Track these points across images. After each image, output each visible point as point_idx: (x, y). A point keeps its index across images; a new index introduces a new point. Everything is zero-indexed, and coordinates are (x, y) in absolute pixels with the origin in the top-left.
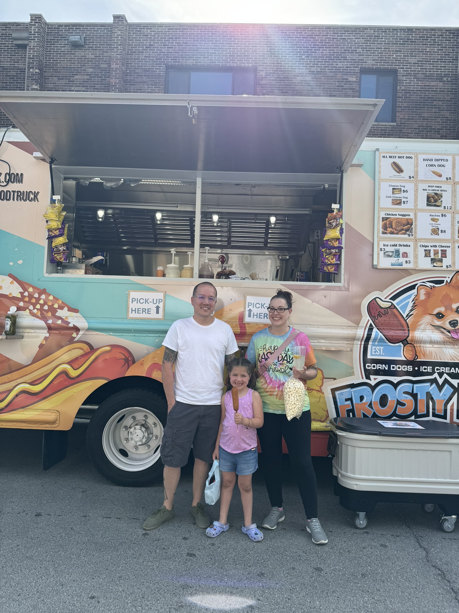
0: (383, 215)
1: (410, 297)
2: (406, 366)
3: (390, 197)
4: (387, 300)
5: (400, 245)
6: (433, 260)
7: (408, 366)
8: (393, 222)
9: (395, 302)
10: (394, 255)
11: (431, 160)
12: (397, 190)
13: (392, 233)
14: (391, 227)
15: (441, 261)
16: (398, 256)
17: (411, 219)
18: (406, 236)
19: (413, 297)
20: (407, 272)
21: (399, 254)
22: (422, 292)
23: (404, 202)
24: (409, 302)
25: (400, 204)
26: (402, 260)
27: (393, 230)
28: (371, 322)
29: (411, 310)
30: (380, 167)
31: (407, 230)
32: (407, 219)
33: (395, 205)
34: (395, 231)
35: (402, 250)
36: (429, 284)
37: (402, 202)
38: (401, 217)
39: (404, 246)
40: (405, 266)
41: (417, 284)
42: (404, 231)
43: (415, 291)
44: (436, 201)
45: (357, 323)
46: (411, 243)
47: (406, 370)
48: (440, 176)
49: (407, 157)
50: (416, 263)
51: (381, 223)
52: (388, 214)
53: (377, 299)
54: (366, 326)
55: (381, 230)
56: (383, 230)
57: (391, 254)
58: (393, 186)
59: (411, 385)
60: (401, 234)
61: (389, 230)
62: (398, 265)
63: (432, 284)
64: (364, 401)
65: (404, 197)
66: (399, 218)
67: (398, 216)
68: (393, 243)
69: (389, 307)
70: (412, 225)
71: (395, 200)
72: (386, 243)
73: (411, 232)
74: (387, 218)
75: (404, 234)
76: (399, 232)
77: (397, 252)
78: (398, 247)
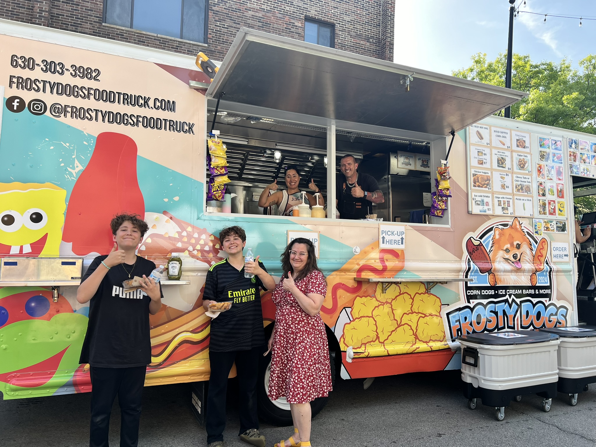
0: (473, 172)
1: (490, 236)
2: (490, 291)
3: (477, 158)
4: (478, 239)
5: (484, 196)
6: (503, 209)
7: (492, 291)
8: (479, 178)
9: (482, 241)
10: (481, 204)
11: (499, 132)
12: (480, 153)
13: (479, 186)
14: (478, 182)
15: (507, 209)
16: (483, 205)
17: (489, 176)
18: (487, 189)
19: (492, 237)
20: (487, 217)
21: (484, 204)
22: (497, 233)
23: (485, 162)
24: (489, 241)
25: (482, 164)
26: (486, 208)
27: (480, 184)
28: (469, 256)
29: (492, 247)
30: (469, 133)
31: (487, 185)
32: (487, 176)
33: (480, 164)
34: (481, 185)
35: (486, 200)
36: (500, 227)
37: (484, 163)
38: (483, 174)
39: (487, 197)
40: (488, 213)
41: (494, 227)
42: (486, 185)
43: (492, 232)
44: (502, 164)
45: (460, 257)
46: (490, 195)
47: (490, 294)
48: (504, 145)
49: (485, 128)
50: (493, 210)
51: (472, 178)
52: (476, 172)
53: (472, 238)
54: (466, 260)
55: (473, 184)
56: (474, 184)
57: (479, 203)
58: (478, 149)
59: (493, 305)
60: (484, 188)
61: (477, 183)
62: (484, 212)
63: (502, 227)
64: (467, 321)
65: (485, 159)
66: (482, 175)
67: (482, 174)
68: (480, 194)
69: (479, 245)
70: (490, 181)
71: (480, 160)
72: (476, 194)
73: (490, 186)
74: (476, 175)
75: (486, 187)
76: (483, 186)
77: (483, 201)
78: (483, 198)
